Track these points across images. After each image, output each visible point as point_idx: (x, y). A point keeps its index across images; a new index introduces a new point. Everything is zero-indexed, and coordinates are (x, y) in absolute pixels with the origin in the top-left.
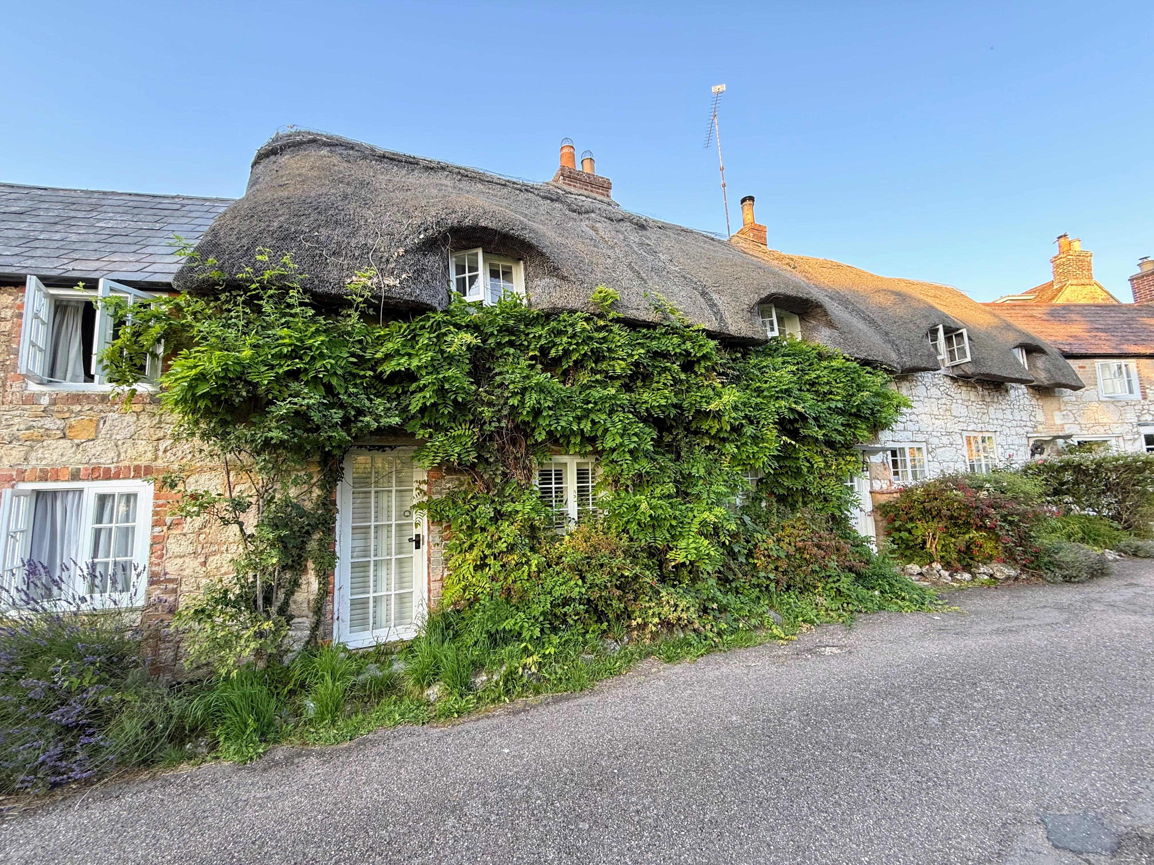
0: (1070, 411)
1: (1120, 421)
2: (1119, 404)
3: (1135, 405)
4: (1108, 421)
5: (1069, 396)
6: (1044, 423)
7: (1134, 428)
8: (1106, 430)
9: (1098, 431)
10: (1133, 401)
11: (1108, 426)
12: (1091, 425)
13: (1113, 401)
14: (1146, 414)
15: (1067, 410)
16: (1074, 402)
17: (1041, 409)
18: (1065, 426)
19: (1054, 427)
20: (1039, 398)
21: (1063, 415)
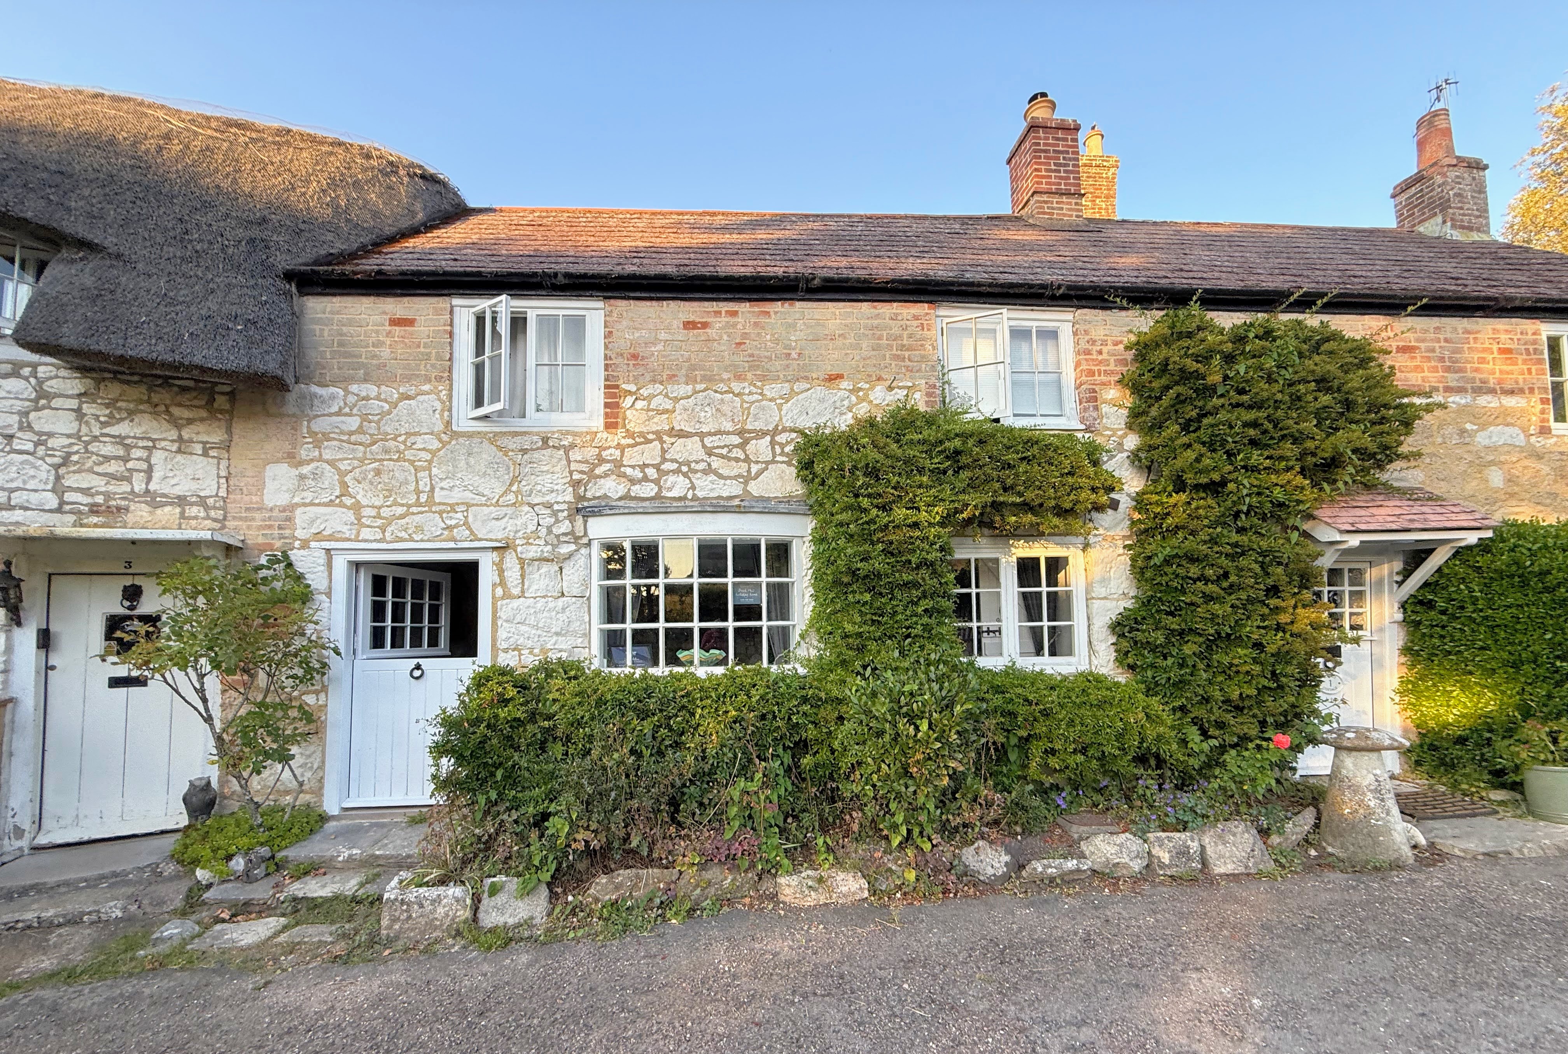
0: (331, 463)
1: (511, 497)
2: (512, 443)
3: (573, 446)
4: (469, 498)
5: (338, 413)
6: (210, 502)
7: (557, 521)
8: (449, 528)
9: (419, 528)
10: (568, 433)
11: (460, 515)
12: (400, 510)
13: (496, 434)
14: (606, 475)
15: (320, 459)
16: (351, 433)
17: (205, 454)
18: (299, 511)
19: (258, 515)
20: (202, 420)
21: (302, 477)
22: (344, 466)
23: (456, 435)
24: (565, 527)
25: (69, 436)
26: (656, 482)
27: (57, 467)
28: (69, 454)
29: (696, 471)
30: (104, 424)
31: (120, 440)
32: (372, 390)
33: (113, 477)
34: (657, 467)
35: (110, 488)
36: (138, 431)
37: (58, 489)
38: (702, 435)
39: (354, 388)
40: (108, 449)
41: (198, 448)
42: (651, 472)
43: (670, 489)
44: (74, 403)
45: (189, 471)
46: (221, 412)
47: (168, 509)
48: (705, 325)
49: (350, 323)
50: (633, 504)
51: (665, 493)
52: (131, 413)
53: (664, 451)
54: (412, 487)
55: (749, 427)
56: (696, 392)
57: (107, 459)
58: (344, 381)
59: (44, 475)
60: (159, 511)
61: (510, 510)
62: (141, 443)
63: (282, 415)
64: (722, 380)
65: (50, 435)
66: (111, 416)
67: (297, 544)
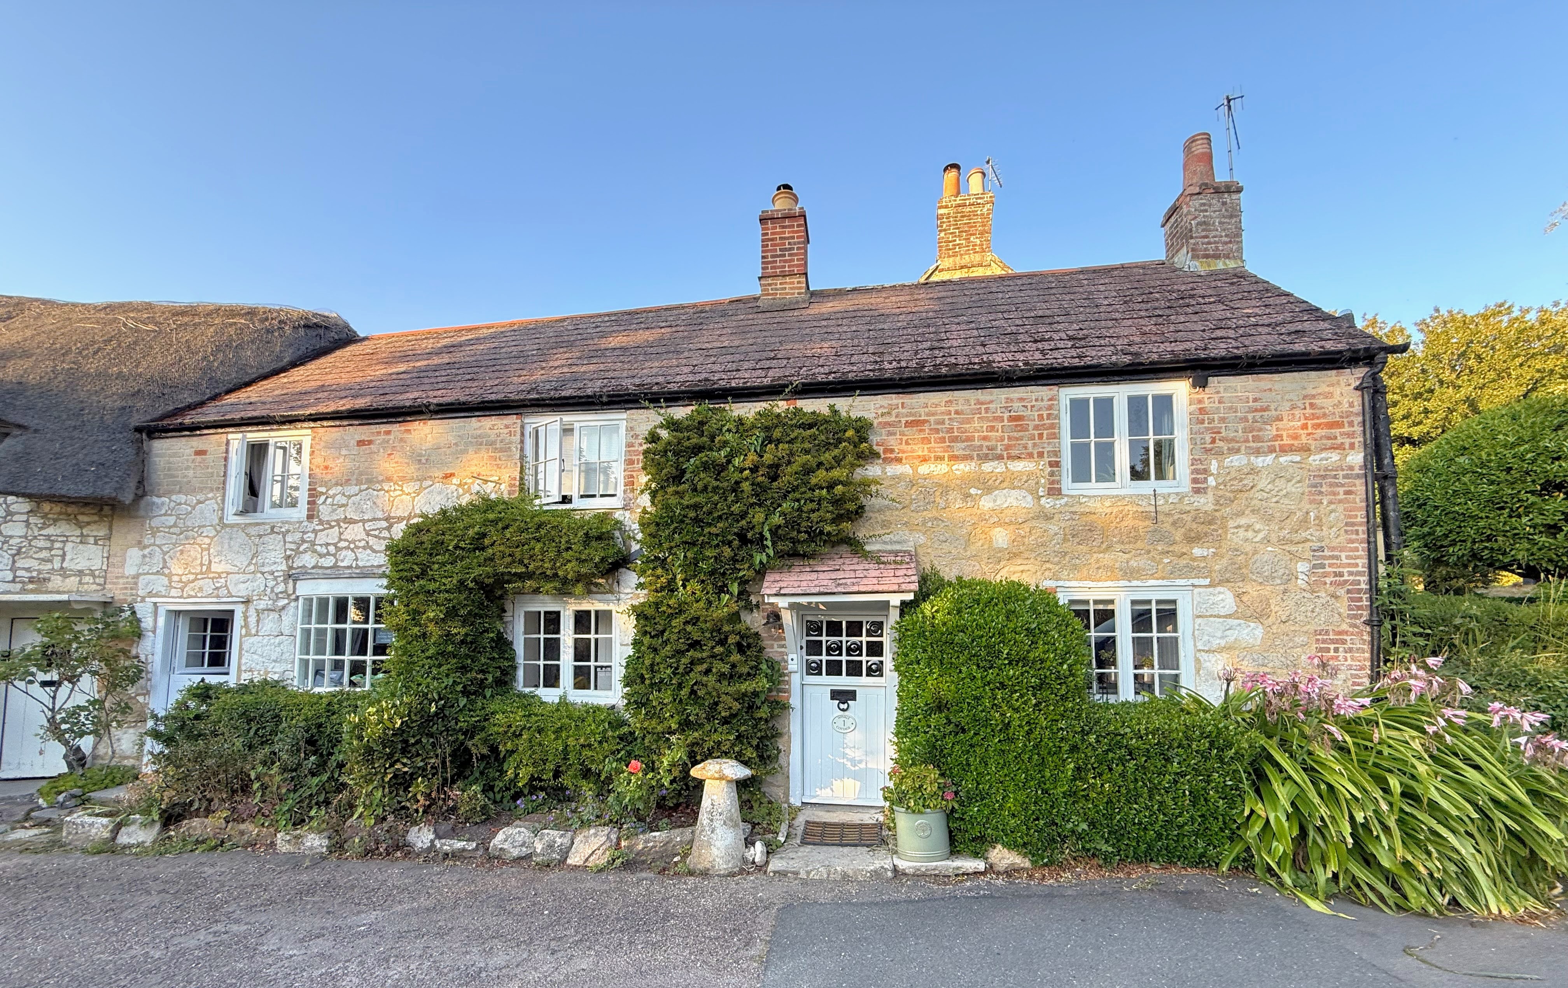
0: (159, 546)
1: (252, 568)
2: (253, 531)
3: (288, 531)
4: (229, 568)
5: (165, 515)
6: (97, 573)
7: (277, 584)
8: (217, 588)
9: (201, 589)
10: (287, 522)
11: (223, 580)
12: (192, 577)
13: (246, 525)
14: (305, 551)
15: (154, 545)
16: (170, 527)
17: (96, 543)
18: (141, 578)
19: (121, 581)
20: (95, 522)
21: (144, 556)
22: (165, 549)
23: (225, 526)
24: (281, 588)
25: (20, 537)
26: (334, 555)
27: (13, 556)
28: (21, 548)
29: (358, 547)
30: (41, 529)
31: (48, 537)
32: (182, 498)
33: (43, 560)
34: (335, 545)
35: (41, 567)
36: (58, 532)
37: (13, 569)
38: (364, 521)
39: (174, 497)
40: (42, 544)
41: (92, 540)
42: (332, 549)
43: (342, 561)
44: (24, 517)
45: (86, 554)
46: (106, 516)
47: (72, 578)
48: (370, 442)
49: (175, 455)
50: (320, 571)
51: (340, 564)
52: (55, 521)
53: (341, 534)
54: (199, 562)
55: (392, 515)
56: (361, 491)
57: (41, 549)
58: (169, 493)
59: (6, 561)
60: (67, 580)
61: (250, 576)
62: (60, 539)
63: (136, 517)
64: (378, 482)
65: (11, 537)
66: (44, 524)
67: (139, 599)
